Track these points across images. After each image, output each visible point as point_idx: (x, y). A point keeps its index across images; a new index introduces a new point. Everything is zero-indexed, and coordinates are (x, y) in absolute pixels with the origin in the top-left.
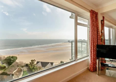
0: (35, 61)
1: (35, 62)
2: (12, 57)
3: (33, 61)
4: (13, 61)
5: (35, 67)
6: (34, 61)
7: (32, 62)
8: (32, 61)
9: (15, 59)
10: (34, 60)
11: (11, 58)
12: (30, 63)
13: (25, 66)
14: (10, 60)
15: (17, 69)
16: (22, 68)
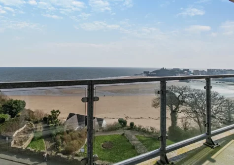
0: (60, 113)
1: (58, 115)
2: (16, 102)
3: (55, 112)
5: (58, 128)
6: (58, 113)
7: (53, 114)
8: (53, 112)
9: (21, 105)
10: (58, 111)
11: (14, 103)
12: (50, 116)
13: (42, 121)
14: (11, 108)
15: (25, 126)
16: (34, 125)
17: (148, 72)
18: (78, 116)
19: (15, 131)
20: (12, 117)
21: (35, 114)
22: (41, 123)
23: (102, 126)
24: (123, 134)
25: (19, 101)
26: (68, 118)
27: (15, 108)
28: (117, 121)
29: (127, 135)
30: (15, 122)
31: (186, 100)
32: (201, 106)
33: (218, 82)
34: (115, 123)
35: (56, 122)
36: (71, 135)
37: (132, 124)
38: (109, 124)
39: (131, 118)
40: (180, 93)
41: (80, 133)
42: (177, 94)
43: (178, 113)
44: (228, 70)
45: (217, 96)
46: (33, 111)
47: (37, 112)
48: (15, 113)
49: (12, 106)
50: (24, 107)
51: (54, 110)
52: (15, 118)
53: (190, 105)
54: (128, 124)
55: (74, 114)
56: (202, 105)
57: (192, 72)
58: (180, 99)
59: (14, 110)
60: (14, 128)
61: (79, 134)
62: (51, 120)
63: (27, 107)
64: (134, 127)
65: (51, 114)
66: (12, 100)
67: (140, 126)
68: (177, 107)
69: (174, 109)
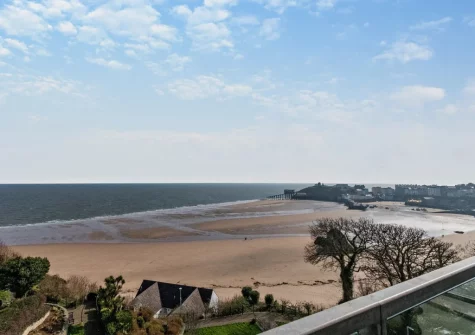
0: (123, 282)
1: (120, 287)
2: (28, 263)
3: (113, 282)
4: (28, 279)
5: (119, 315)
6: (120, 284)
7: (108, 287)
8: (109, 281)
10: (120, 279)
11: (23, 265)
12: (102, 291)
13: (85, 302)
14: (17, 275)
15: (48, 314)
16: (67, 313)
17: (292, 192)
18: (161, 285)
19: (24, 327)
20: (17, 296)
21: (68, 286)
22: (82, 306)
23: (211, 306)
24: (253, 322)
25: (36, 259)
26: (139, 292)
27: (25, 276)
28: (239, 293)
29: (260, 323)
30: (26, 307)
31: (368, 245)
32: (395, 257)
33: (415, 208)
34: (235, 298)
35: (114, 303)
36: (147, 330)
37: (269, 299)
38: (224, 300)
39: (264, 284)
40: (355, 232)
41: (165, 323)
42: (351, 235)
43: (355, 273)
44: (430, 187)
45: (423, 238)
46: (66, 278)
47: (74, 280)
48: (26, 287)
49: (18, 272)
50: (47, 272)
51: (111, 277)
52: (25, 297)
53: (376, 257)
54: (262, 299)
55: (152, 283)
56: (398, 257)
57: (370, 190)
58: (358, 245)
59: (23, 282)
60: (22, 322)
61: (165, 326)
62: (105, 299)
63: (51, 272)
64: (272, 305)
65: (104, 286)
66: (18, 258)
67: (284, 303)
68: (352, 261)
69: (346, 264)
